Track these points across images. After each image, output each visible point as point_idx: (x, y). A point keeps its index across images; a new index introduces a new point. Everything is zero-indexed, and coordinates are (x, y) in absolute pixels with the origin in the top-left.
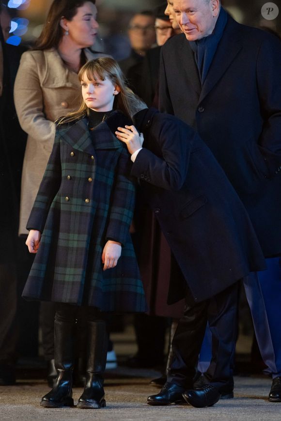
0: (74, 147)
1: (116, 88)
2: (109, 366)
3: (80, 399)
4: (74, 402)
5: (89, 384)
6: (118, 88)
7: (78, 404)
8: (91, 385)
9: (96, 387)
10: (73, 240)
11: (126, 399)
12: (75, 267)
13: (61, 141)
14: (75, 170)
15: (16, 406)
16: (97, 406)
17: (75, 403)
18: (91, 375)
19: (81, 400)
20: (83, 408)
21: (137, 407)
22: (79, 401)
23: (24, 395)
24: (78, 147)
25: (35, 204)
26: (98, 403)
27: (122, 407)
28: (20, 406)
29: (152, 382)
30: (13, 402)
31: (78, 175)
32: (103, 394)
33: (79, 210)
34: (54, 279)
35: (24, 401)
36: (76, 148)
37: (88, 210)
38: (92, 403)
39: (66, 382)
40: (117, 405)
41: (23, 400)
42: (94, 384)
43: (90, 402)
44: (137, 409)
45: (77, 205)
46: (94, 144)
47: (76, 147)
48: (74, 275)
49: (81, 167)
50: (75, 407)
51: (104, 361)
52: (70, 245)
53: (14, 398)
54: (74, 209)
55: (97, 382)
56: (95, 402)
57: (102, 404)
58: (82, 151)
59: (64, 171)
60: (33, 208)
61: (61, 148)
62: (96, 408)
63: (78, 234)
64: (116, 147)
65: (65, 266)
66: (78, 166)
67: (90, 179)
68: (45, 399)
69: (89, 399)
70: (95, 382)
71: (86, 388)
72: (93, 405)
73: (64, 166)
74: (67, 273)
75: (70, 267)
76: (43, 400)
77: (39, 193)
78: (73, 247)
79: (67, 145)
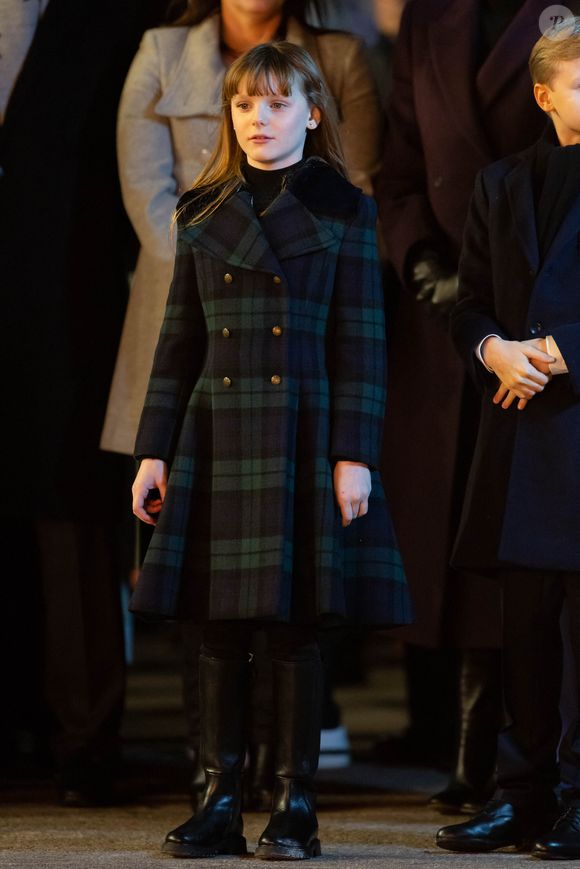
0: (229, 262)
1: (312, 115)
2: (325, 762)
3: (261, 838)
4: (249, 845)
5: (282, 805)
6: (317, 113)
7: (257, 850)
8: (288, 805)
9: (299, 810)
10: (252, 474)
11: (371, 838)
12: (263, 533)
13: (195, 250)
14: (238, 314)
15: (117, 855)
16: (301, 854)
17: (251, 847)
18: (286, 782)
19: (264, 840)
20: (269, 859)
21: (397, 857)
22: (261, 843)
23: (136, 830)
24: (240, 260)
25: (148, 399)
26: (302, 847)
27: (362, 857)
28: (127, 854)
29: (434, 801)
30: (111, 845)
31: (246, 323)
32: (314, 827)
33: (258, 402)
34: (212, 568)
35: (136, 843)
36: (236, 264)
37: (282, 401)
38: (289, 847)
39: (225, 800)
40: (350, 853)
41: (135, 839)
42: (293, 804)
43: (285, 846)
44: (398, 860)
45: (251, 393)
46: (274, 247)
47: (234, 261)
48: (262, 552)
49: (251, 305)
50: (251, 855)
51: (314, 751)
52: (246, 487)
53: (111, 835)
54: (245, 402)
55: (301, 799)
56: (296, 844)
57: (312, 851)
58: (250, 267)
59: (213, 319)
60: (146, 410)
61: (198, 265)
62: (300, 859)
63: (263, 458)
64: (325, 246)
65: (238, 535)
66: (246, 303)
67: (277, 331)
68: (171, 838)
69: (283, 838)
70: (297, 800)
71: (276, 813)
72: (293, 852)
73: (209, 308)
74: (243, 551)
75: (250, 536)
76: (168, 840)
77: (155, 374)
78: (252, 491)
79: (212, 258)
